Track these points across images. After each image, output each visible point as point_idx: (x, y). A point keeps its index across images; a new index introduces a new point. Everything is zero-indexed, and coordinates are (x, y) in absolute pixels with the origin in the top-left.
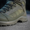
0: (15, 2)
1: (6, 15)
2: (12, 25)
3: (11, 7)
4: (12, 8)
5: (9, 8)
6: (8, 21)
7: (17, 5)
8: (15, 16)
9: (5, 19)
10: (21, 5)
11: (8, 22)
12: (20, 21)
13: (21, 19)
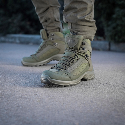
0: (77, 54)
1: (67, 72)
2: (75, 85)
3: (72, 61)
4: (74, 62)
5: (70, 63)
6: (71, 80)
7: (79, 57)
8: (78, 73)
9: (68, 78)
10: (85, 57)
11: (71, 82)
12: (84, 80)
13: (85, 76)
